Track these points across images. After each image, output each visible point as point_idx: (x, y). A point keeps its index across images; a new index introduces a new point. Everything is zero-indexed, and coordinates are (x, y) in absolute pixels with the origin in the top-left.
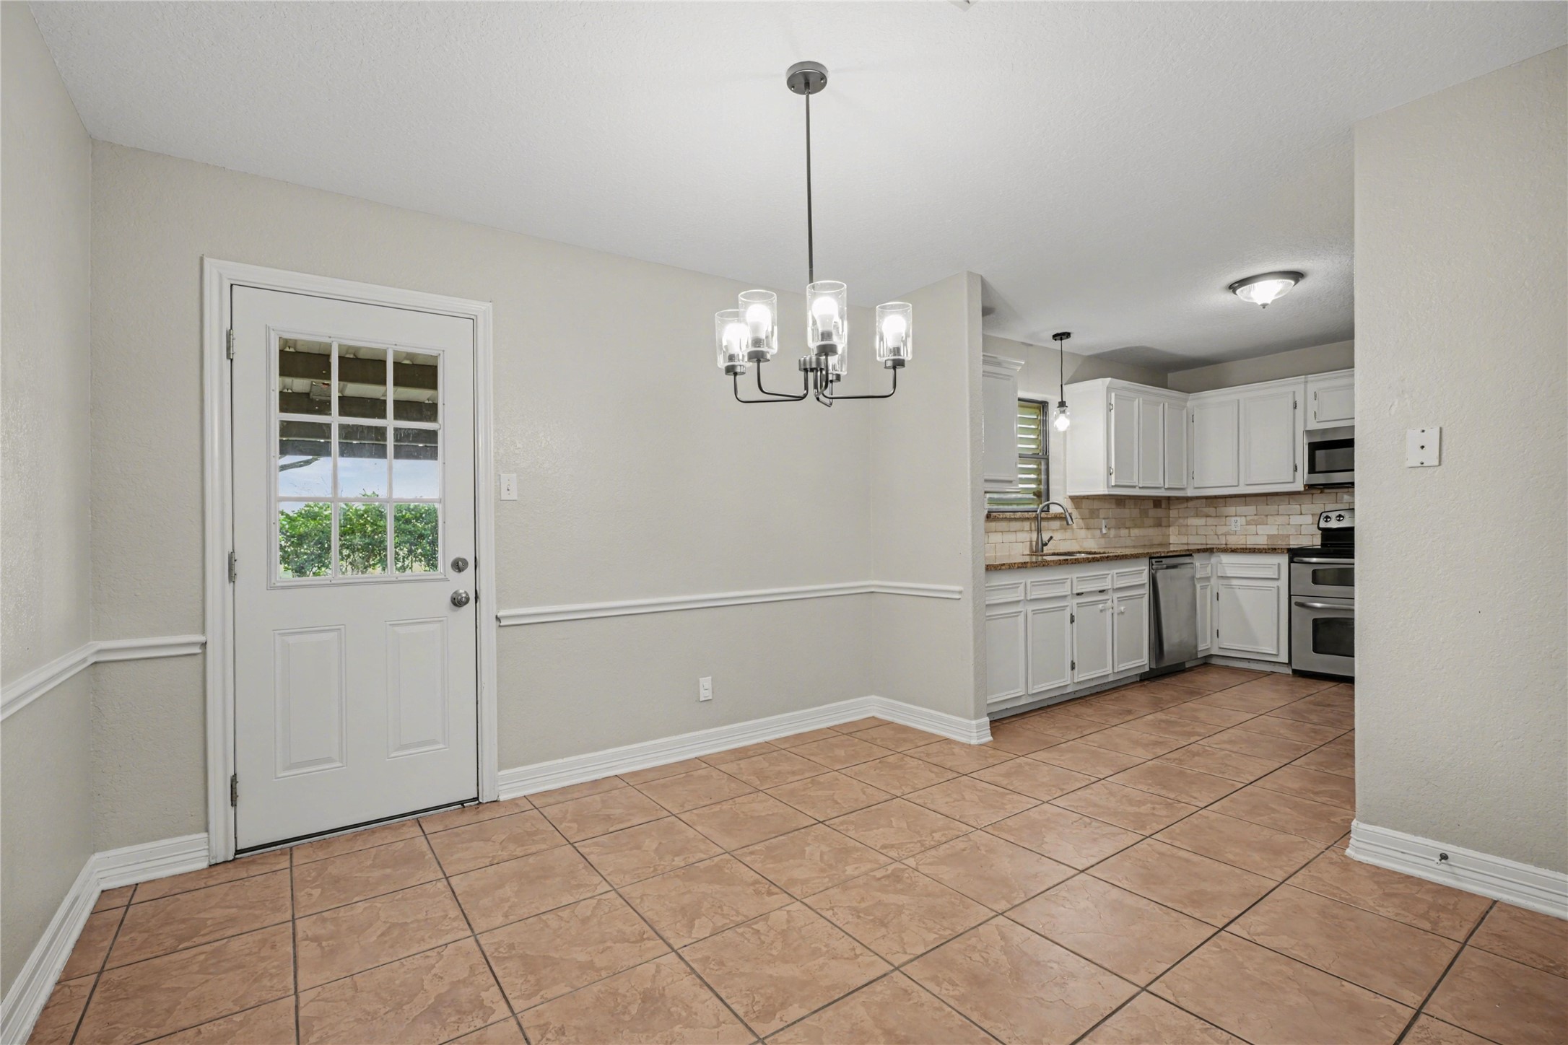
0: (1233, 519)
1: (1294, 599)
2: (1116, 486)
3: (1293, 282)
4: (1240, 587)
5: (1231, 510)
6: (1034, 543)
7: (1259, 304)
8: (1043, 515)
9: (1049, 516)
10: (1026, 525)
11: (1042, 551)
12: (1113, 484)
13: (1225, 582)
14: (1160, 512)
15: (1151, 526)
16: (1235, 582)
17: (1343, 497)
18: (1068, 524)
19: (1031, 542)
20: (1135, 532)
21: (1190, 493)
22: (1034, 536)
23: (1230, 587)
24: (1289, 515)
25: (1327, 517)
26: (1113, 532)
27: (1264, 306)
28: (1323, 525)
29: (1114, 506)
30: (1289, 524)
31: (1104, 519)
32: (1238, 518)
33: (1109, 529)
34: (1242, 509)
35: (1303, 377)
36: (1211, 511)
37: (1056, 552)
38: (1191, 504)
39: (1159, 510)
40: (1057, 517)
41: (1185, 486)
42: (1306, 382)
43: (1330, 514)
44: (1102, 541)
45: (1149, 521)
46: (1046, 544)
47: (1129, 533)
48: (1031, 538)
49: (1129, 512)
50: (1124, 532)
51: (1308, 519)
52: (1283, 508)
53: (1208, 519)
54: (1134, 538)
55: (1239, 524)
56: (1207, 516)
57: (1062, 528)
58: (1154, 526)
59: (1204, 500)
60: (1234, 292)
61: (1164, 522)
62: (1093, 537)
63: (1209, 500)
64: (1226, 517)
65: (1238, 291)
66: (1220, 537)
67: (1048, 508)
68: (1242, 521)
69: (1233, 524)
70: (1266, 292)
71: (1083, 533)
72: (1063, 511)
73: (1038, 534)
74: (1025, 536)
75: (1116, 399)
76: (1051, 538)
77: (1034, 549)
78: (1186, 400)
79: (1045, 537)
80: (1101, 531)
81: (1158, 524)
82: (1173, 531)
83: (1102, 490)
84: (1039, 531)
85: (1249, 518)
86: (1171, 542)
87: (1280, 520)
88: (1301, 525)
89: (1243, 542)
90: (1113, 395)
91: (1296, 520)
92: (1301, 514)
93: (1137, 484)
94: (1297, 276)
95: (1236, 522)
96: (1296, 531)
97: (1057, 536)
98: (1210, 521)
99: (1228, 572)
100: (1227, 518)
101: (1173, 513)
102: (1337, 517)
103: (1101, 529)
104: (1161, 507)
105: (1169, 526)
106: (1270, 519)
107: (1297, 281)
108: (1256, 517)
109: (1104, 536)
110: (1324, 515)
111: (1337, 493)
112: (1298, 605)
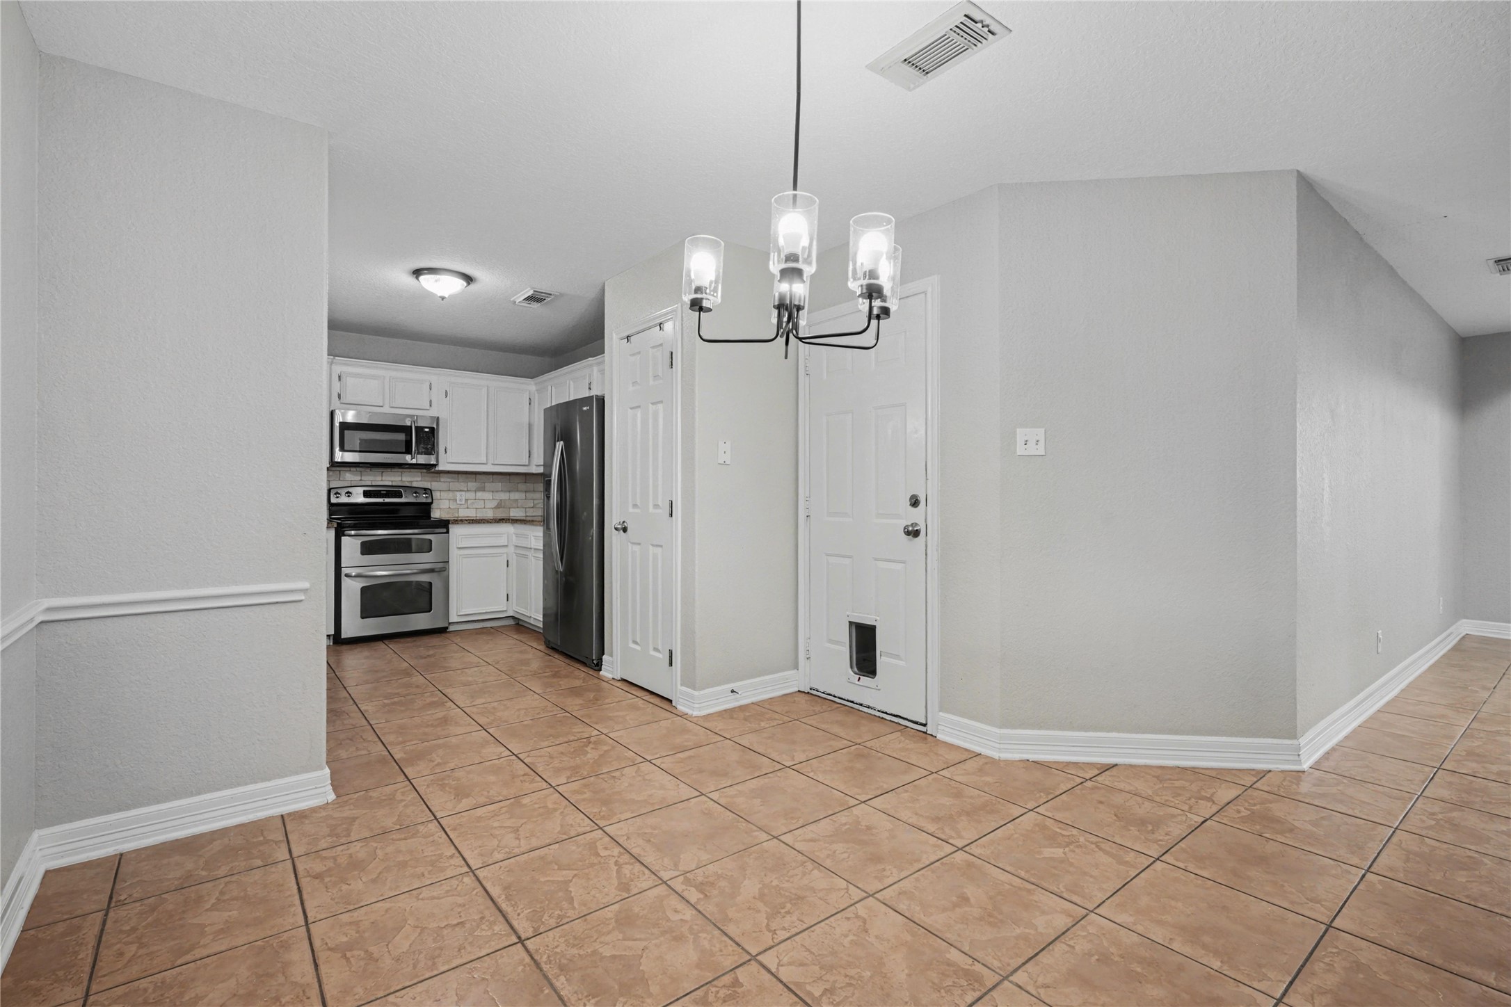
1: (344, 571)
3: (465, 284)
7: (439, 295)
25: (337, 493)
27: (443, 298)
28: (334, 500)
43: (339, 491)
60: (417, 278)
65: (421, 278)
70: (445, 287)
94: (469, 279)
102: (346, 493)
107: (469, 284)
110: (333, 492)
111: (340, 471)
112: (347, 576)
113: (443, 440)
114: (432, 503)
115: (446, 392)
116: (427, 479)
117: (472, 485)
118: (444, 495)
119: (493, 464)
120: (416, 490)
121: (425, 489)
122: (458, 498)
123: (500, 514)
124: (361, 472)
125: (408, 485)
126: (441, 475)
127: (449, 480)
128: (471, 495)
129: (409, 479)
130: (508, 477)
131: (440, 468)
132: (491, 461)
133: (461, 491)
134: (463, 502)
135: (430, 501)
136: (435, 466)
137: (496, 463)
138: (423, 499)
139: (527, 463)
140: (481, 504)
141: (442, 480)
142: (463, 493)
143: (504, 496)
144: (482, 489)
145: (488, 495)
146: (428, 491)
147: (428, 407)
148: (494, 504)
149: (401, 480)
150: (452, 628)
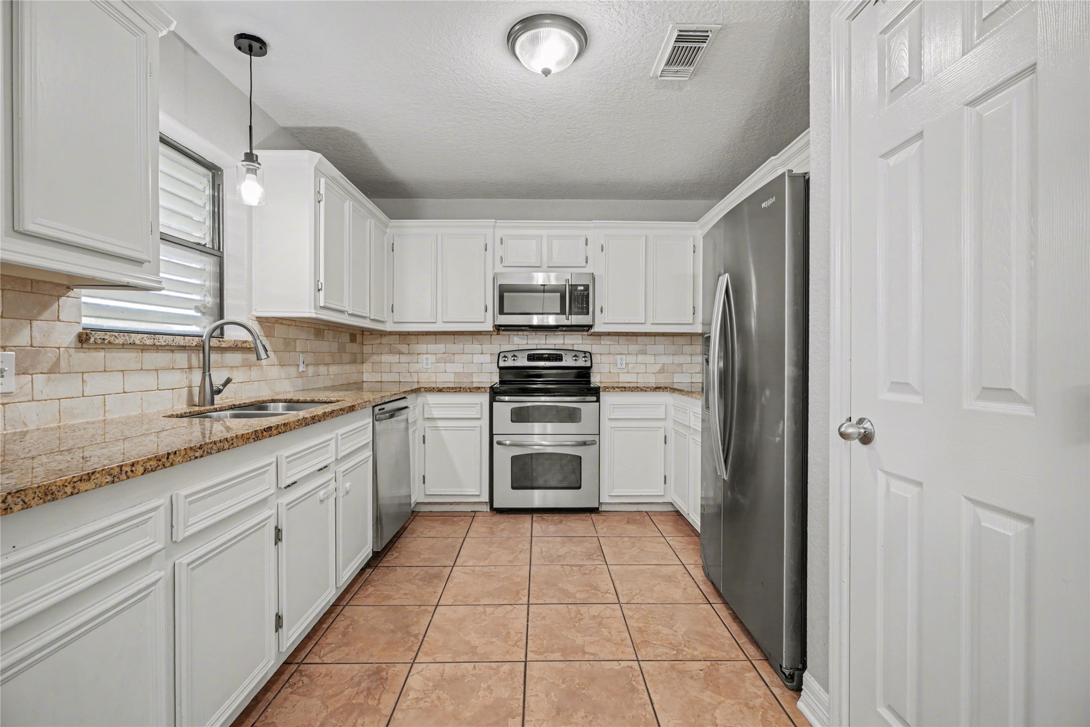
0: (425, 356)
1: (496, 438)
2: (324, 308)
4: (447, 429)
5: (422, 347)
6: (196, 391)
8: (214, 342)
9: (224, 345)
10: (181, 358)
11: (212, 403)
12: (322, 304)
13: (432, 424)
14: (354, 348)
15: (347, 363)
16: (440, 424)
17: (514, 339)
18: (259, 358)
19: (190, 387)
20: (334, 369)
21: (389, 327)
22: (197, 377)
23: (437, 428)
24: (472, 354)
25: (505, 357)
26: (311, 370)
28: (502, 364)
29: (312, 337)
30: (472, 363)
31: (302, 352)
32: (429, 356)
33: (307, 365)
34: (432, 347)
35: (494, 220)
36: (404, 348)
37: (237, 403)
38: (385, 340)
39: (354, 345)
40: (238, 347)
41: (386, 320)
42: (495, 227)
43: (506, 354)
44: (299, 382)
45: (346, 357)
46: (219, 391)
47: (328, 371)
48: (191, 381)
49: (327, 345)
50: (323, 369)
51: (487, 358)
52: (468, 347)
53: (401, 356)
54: (332, 377)
55: (430, 362)
56: (400, 353)
57: (248, 365)
58: (350, 363)
59: (397, 337)
61: (359, 357)
62: (289, 378)
63: (401, 337)
64: (418, 354)
66: (412, 374)
67: (222, 334)
68: (432, 358)
69: (425, 361)
71: (274, 372)
72: (250, 338)
73: (204, 373)
74: (177, 379)
75: (326, 188)
76: (228, 381)
77: (196, 399)
78: (386, 226)
79: (218, 379)
80: (298, 369)
81: (354, 361)
82: (367, 367)
83: (307, 311)
84: (206, 368)
85: (438, 356)
86: (365, 380)
87: (466, 358)
88: (482, 364)
89: (433, 379)
90: (323, 180)
91: (478, 358)
92: (482, 353)
93: (346, 309)
95: (427, 359)
96: (478, 370)
97: (238, 376)
98: (404, 358)
99: (434, 413)
100: (419, 356)
101: (367, 349)
102: (512, 357)
103: (298, 366)
104: (356, 342)
105: (363, 363)
106: (457, 357)
108: (444, 356)
109: (301, 375)
110: (502, 355)
111: (509, 335)
112: (499, 443)
113: (600, 298)
114: (591, 367)
115: (602, 247)
116: (588, 342)
117: (633, 348)
118: (605, 358)
119: (652, 324)
120: (576, 354)
121: (585, 352)
122: (619, 363)
123: (662, 380)
124: (527, 335)
125: (571, 348)
126: (602, 337)
127: (609, 343)
128: (631, 359)
129: (572, 342)
130: (671, 338)
131: (596, 329)
132: (650, 320)
133: (621, 354)
134: (624, 366)
135: (588, 364)
136: (590, 327)
137: (656, 322)
138: (581, 363)
139: (691, 322)
140: (642, 369)
141: (602, 343)
142: (624, 357)
143: (667, 360)
144: (644, 353)
145: (650, 359)
146: (588, 355)
147: (584, 264)
148: (657, 368)
149: (564, 344)
150: (603, 508)
